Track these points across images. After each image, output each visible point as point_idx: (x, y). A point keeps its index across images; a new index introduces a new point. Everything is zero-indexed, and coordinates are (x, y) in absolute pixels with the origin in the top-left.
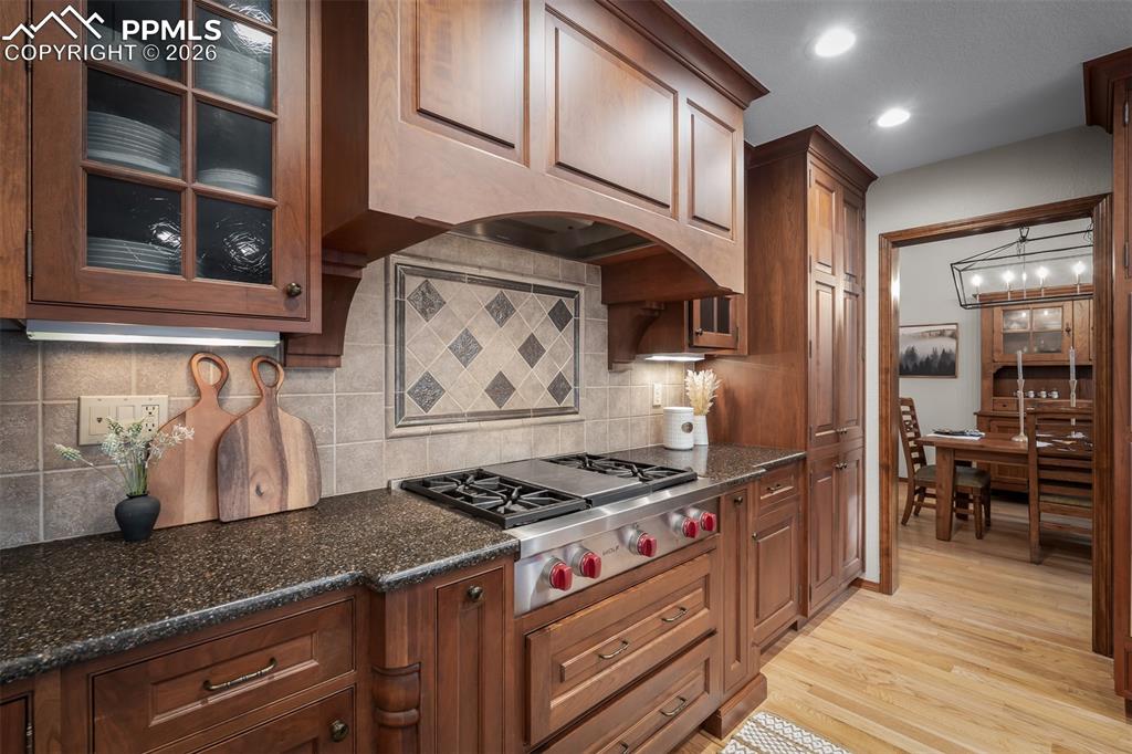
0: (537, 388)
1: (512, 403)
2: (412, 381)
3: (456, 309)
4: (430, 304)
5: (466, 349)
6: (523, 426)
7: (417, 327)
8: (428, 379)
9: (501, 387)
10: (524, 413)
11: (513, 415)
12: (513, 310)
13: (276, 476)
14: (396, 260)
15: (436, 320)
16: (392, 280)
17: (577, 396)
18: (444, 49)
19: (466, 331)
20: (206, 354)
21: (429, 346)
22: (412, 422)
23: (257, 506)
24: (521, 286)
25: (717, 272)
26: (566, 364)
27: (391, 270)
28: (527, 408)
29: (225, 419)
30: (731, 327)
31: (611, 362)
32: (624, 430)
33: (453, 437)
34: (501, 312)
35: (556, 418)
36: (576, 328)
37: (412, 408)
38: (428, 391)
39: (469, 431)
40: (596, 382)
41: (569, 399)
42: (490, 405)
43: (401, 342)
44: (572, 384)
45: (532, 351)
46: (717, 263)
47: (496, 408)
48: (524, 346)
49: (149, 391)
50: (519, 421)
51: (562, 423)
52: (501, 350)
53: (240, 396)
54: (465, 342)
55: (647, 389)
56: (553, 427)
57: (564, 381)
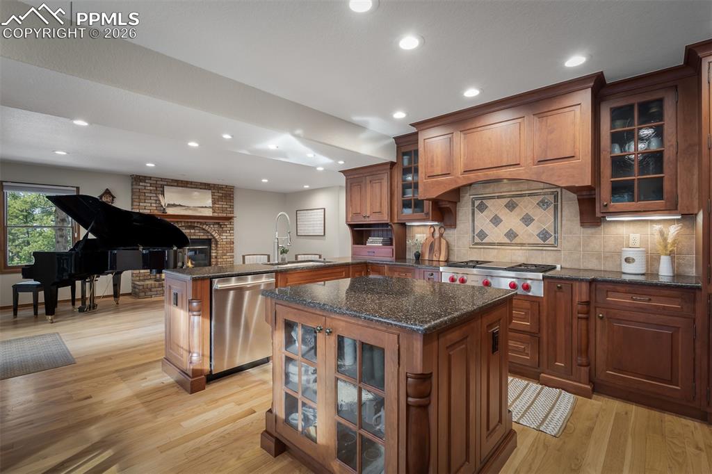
0: (530, 235)
1: (517, 240)
2: (477, 232)
3: (492, 209)
4: (482, 208)
5: (496, 221)
6: (521, 249)
7: (478, 215)
8: (482, 231)
9: (511, 234)
10: (522, 245)
11: (517, 244)
12: (517, 205)
13: (438, 253)
14: (472, 197)
15: (485, 213)
16: (471, 203)
17: (556, 239)
18: (432, 161)
19: (496, 215)
20: (432, 226)
21: (483, 221)
22: (477, 244)
23: (435, 258)
24: (521, 196)
25: (560, 180)
26: (548, 225)
27: (470, 200)
28: (524, 242)
29: (433, 240)
30: (665, 196)
31: (581, 223)
32: (597, 259)
33: (491, 250)
34: (511, 206)
35: (541, 248)
36: (556, 208)
37: (477, 240)
38: (482, 235)
39: (497, 249)
40: (571, 233)
41: (551, 241)
42: (506, 240)
43: (473, 221)
44: (553, 234)
45: (527, 220)
46: (559, 176)
47: (509, 242)
48: (523, 218)
49: (424, 234)
50: (519, 248)
51: (545, 250)
52: (511, 221)
53: (437, 235)
54: (496, 219)
55: (623, 237)
56: (540, 252)
57: (547, 232)
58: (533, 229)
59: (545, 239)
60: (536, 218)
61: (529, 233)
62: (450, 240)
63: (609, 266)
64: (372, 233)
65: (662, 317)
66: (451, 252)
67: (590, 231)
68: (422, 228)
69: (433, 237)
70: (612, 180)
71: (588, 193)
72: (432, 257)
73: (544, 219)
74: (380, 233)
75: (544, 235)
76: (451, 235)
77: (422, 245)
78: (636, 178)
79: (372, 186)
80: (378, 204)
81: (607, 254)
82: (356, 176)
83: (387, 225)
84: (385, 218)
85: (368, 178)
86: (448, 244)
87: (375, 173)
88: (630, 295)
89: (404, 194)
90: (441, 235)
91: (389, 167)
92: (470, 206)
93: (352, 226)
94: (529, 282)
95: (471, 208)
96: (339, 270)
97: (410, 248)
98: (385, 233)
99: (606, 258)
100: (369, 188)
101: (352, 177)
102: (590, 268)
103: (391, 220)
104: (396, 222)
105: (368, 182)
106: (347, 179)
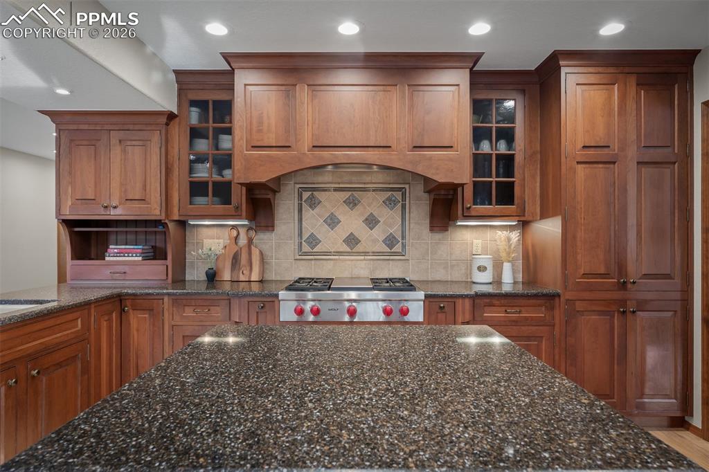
0: (375, 241)
1: (359, 248)
2: (305, 236)
3: (326, 204)
4: (313, 203)
5: (332, 222)
6: (364, 260)
7: (308, 213)
8: (312, 235)
9: (352, 240)
10: (366, 253)
11: (359, 253)
12: (359, 202)
13: (248, 268)
14: (298, 186)
15: (317, 210)
16: (296, 195)
17: (404, 246)
18: (260, 123)
19: (332, 213)
20: (234, 227)
21: (313, 221)
22: (306, 254)
23: (242, 278)
24: (364, 190)
25: (437, 174)
26: (395, 230)
27: (296, 190)
28: (367, 251)
29: (235, 249)
30: (516, 201)
31: (431, 227)
32: (444, 268)
33: (324, 262)
34: (352, 203)
35: (388, 257)
36: (404, 207)
37: (306, 248)
38: (313, 240)
39: (334, 260)
40: (418, 239)
41: (398, 248)
42: (345, 248)
43: (300, 220)
44: (400, 239)
45: (371, 222)
46: (437, 169)
47: (349, 250)
48: (366, 219)
49: (218, 238)
50: (363, 257)
51: (392, 260)
52: (352, 222)
53: (243, 241)
54: (331, 219)
55: (467, 244)
56: (387, 262)
57: (394, 237)
58: (379, 233)
59: (391, 246)
60: (382, 220)
61: (373, 239)
62: (265, 248)
63: (457, 275)
64: (113, 237)
65: (530, 328)
66: (266, 266)
67: (438, 236)
68: (215, 230)
69: (236, 243)
70: (474, 179)
71: (446, 193)
72: (238, 277)
73: (390, 220)
74: (131, 237)
75: (390, 241)
76: (265, 240)
77: (218, 257)
78: (494, 179)
79: (124, 151)
80: (139, 185)
81: (454, 263)
82: (86, 127)
83: (157, 223)
84: (154, 210)
85: (115, 136)
86: (261, 253)
87: (131, 127)
88: (504, 309)
89: (191, 171)
90: (250, 241)
91: (164, 120)
92: (296, 199)
93: (69, 224)
94: (406, 304)
95: (296, 202)
96: (70, 317)
97: (192, 263)
98: (142, 237)
99: (452, 266)
100: (116, 152)
101: (71, 127)
102: (439, 279)
103: (167, 216)
104: (176, 218)
105: (114, 141)
106: (59, 131)
